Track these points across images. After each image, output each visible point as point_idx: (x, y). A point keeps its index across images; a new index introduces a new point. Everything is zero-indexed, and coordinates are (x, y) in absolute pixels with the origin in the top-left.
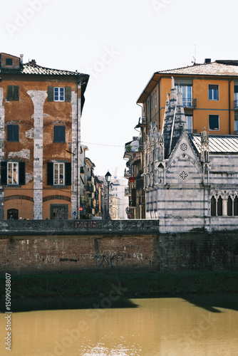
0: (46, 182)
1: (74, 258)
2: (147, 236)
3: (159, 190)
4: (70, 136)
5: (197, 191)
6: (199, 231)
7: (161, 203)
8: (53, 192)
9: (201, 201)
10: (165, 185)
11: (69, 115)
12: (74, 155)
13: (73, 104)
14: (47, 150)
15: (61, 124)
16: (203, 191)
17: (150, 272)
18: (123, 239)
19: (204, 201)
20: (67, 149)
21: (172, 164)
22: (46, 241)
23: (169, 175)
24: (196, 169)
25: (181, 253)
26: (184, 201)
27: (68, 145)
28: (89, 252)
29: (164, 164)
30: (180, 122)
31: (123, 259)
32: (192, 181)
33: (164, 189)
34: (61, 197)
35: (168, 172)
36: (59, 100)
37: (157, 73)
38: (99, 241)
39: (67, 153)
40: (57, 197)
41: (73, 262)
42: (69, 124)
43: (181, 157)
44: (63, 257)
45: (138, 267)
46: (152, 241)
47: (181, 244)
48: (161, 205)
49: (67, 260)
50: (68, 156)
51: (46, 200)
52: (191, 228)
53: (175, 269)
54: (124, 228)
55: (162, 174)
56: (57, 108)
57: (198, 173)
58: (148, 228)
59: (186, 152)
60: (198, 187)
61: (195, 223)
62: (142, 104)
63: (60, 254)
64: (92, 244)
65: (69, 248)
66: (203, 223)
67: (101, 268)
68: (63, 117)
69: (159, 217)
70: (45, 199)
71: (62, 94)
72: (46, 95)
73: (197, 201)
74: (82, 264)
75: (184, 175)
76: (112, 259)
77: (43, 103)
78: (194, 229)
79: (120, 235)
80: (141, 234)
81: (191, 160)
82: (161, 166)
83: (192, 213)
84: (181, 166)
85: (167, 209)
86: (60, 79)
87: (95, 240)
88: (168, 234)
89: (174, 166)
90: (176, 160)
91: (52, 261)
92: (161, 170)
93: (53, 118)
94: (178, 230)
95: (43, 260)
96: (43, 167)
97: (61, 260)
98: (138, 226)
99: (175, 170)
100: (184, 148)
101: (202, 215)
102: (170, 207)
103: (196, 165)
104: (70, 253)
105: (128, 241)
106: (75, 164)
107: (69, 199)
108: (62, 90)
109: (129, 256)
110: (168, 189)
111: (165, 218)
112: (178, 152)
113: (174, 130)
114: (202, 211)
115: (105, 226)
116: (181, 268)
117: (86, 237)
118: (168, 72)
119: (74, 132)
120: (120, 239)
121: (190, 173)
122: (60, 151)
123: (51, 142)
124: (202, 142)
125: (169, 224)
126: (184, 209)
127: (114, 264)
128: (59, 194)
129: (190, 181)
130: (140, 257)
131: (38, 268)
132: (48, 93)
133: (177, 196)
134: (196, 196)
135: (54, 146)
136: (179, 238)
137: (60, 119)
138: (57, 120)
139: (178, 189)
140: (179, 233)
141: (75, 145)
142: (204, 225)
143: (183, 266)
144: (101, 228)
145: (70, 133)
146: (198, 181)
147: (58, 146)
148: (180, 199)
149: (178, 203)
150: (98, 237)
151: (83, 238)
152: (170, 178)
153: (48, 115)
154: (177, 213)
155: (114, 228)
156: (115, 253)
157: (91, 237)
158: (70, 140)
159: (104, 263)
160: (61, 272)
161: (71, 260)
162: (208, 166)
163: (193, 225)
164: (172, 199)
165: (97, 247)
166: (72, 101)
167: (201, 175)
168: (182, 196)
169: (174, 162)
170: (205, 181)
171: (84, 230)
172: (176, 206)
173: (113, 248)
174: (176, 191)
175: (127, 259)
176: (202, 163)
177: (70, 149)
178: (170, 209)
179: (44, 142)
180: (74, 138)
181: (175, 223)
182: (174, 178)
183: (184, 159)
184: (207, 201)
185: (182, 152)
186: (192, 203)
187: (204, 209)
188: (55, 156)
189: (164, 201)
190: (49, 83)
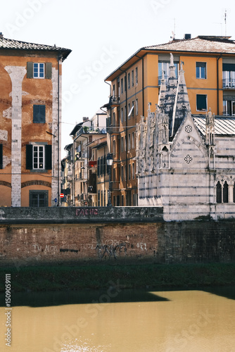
0: (25, 166)
1: (75, 249)
2: (151, 225)
3: (163, 176)
4: (50, 116)
5: (202, 176)
6: (205, 220)
7: (165, 189)
8: (32, 177)
9: (206, 187)
10: (170, 170)
11: (49, 93)
12: (55, 136)
13: (54, 81)
14: (26, 131)
15: (41, 103)
16: (208, 176)
17: (155, 263)
18: (126, 228)
19: (210, 187)
20: (47, 130)
21: (177, 147)
22: (45, 230)
23: (173, 159)
24: (201, 152)
25: (187, 242)
26: (189, 187)
27: (48, 126)
28: (90, 242)
29: (168, 147)
30: (183, 102)
31: (126, 250)
32: (197, 166)
33: (169, 174)
34: (41, 183)
35: (172, 156)
36: (39, 77)
37: (143, 49)
38: (100, 229)
39: (47, 135)
40: (37, 182)
41: (74, 253)
42: (50, 103)
43: (186, 140)
44: (63, 247)
45: (142, 258)
46: (156, 230)
47: (187, 233)
48: (164, 191)
49: (67, 250)
50: (48, 137)
51: (25, 186)
52: (197, 216)
53: (181, 259)
54: (127, 216)
55: (166, 158)
56: (37, 85)
57: (203, 157)
58: (152, 216)
59: (191, 134)
60: (204, 172)
61: (200, 211)
62: (110, 82)
63: (59, 244)
64: (94, 234)
65: (70, 237)
66: (208, 210)
67: (103, 259)
68: (42, 95)
69: (163, 204)
70: (23, 185)
71: (41, 70)
72: (25, 71)
73: (202, 187)
74: (83, 255)
75: (188, 159)
76: (115, 249)
77: (22, 80)
78: (200, 217)
79: (123, 223)
80: (144, 222)
81: (196, 143)
82: (165, 149)
83: (197, 200)
84: (185, 150)
85: (172, 196)
86: (39, 54)
87: (97, 229)
88: (173, 222)
89: (179, 150)
90: (181, 143)
91: (52, 252)
92: (165, 153)
93: (32, 97)
94: (184, 218)
95: (43, 250)
96: (22, 150)
97: (61, 250)
98: (142, 213)
99: (179, 153)
100: (189, 129)
101: (208, 202)
102: (175, 193)
103: (201, 148)
104: (70, 243)
105: (131, 230)
106: (56, 147)
107: (49, 185)
108: (41, 66)
109: (132, 247)
110: (172, 173)
111: (170, 205)
112: (182, 135)
113: (177, 110)
114: (208, 198)
115: (107, 213)
116: (187, 259)
117: (88, 226)
118: (154, 48)
119: (55, 112)
120: (123, 227)
121: (195, 156)
122: (40, 132)
123: (30, 122)
124: (208, 124)
125: (173, 211)
126: (188, 196)
127: (117, 255)
128: (39, 179)
129: (194, 166)
130: (143, 247)
131: (37, 259)
132: (27, 69)
133: (181, 181)
134: (201, 182)
135: (33, 127)
136: (184, 226)
137: (40, 97)
138: (37, 99)
139: (182, 174)
140: (185, 221)
141: (56, 125)
142: (210, 213)
143: (189, 256)
144: (103, 216)
145: (51, 113)
146: (204, 166)
147: (37, 127)
148: (184, 185)
149: (183, 189)
150: (100, 225)
151: (84, 227)
152: (174, 162)
153: (27, 94)
154: (182, 200)
155: (116, 216)
156: (118, 243)
157: (92, 225)
158: (51, 120)
159: (106, 254)
160: (61, 264)
161: (72, 251)
162: (213, 149)
163: (198, 213)
164: (176, 185)
165: (98, 236)
166: (53, 79)
167: (206, 159)
168: (186, 182)
169: (179, 145)
170: (211, 166)
171: (85, 218)
172: (180, 192)
173: (115, 238)
174: (180, 176)
175: (130, 249)
176: (207, 146)
177: (51, 130)
178: (175, 196)
179: (23, 122)
180: (54, 117)
181: (179, 211)
182: (178, 162)
183: (189, 141)
184: (213, 187)
185: (187, 134)
186: (198, 189)
187: (210, 196)
188: (35, 137)
189: (168, 187)
190: (27, 59)
